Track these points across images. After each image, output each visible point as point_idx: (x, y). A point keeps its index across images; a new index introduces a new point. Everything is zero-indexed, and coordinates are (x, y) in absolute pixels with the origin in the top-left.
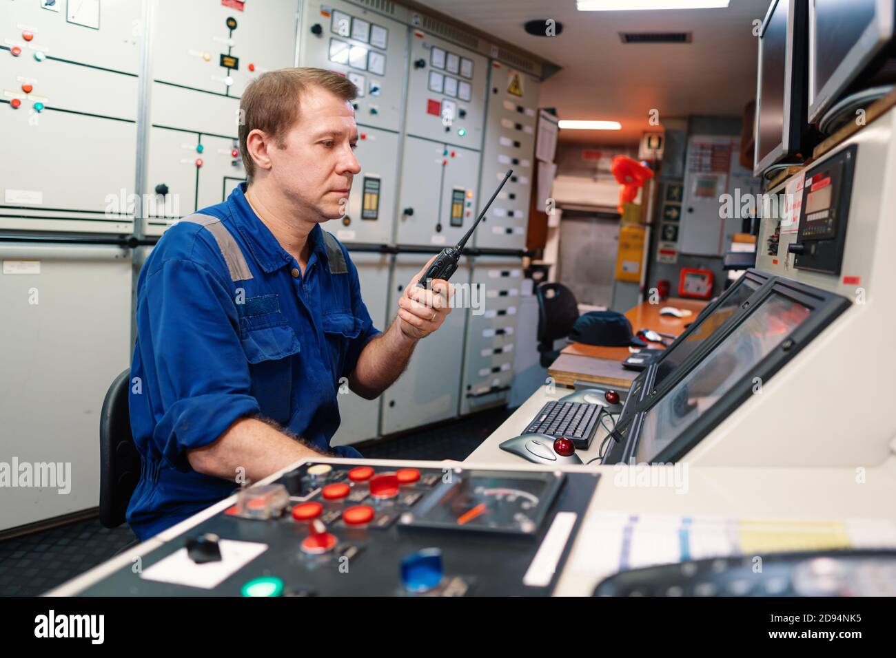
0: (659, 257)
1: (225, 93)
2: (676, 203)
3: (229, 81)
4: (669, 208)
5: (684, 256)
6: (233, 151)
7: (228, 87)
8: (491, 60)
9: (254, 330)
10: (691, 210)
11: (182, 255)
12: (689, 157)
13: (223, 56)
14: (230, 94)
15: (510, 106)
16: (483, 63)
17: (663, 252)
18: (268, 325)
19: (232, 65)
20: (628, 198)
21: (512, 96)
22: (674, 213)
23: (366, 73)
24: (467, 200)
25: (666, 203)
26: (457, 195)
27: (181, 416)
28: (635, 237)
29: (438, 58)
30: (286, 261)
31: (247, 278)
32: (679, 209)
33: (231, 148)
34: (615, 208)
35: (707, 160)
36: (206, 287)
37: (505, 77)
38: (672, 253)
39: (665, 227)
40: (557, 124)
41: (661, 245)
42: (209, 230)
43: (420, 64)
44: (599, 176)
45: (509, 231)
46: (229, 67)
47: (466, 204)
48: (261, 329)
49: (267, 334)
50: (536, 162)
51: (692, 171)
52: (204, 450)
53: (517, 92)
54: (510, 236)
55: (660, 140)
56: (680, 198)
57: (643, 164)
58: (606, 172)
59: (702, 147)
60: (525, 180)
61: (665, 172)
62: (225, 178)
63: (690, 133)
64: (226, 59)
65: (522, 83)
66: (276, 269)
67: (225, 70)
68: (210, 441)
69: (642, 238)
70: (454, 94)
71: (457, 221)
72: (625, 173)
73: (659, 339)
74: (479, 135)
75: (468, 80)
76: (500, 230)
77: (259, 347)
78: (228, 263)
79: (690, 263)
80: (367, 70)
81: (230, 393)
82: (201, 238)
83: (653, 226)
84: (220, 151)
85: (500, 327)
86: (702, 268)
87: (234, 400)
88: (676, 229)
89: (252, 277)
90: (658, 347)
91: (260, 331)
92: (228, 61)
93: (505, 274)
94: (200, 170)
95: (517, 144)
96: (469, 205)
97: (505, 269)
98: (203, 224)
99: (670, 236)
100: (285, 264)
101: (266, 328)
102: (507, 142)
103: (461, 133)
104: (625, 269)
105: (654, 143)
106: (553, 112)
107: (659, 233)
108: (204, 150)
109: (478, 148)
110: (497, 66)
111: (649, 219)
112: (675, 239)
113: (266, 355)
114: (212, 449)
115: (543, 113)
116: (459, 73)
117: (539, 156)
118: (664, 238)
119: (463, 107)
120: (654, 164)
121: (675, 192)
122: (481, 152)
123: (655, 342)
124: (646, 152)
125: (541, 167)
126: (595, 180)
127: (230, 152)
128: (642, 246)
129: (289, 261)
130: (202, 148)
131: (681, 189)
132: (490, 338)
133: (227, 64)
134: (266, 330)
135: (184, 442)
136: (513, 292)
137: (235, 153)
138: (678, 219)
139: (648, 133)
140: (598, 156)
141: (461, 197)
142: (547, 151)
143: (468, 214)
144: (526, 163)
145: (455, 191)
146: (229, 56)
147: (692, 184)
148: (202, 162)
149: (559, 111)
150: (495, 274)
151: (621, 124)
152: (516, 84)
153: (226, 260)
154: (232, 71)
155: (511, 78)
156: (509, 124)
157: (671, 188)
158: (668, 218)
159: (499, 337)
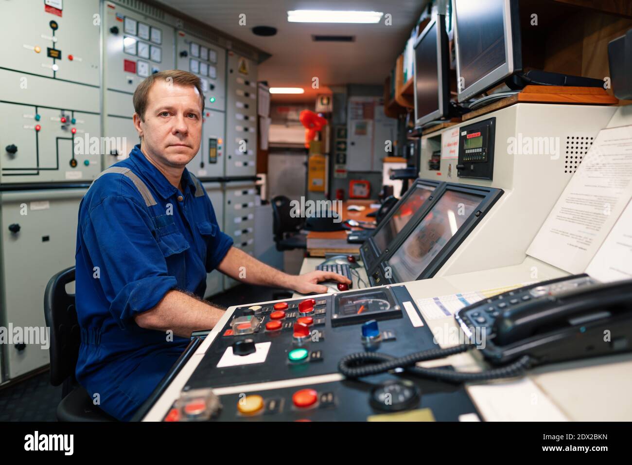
0: (336, 175)
1: (52, 76)
2: (343, 140)
3: (55, 67)
4: (339, 143)
5: (351, 173)
6: (62, 119)
7: (55, 72)
8: (227, 51)
9: (163, 236)
10: (353, 144)
11: (116, 193)
12: (349, 110)
13: (49, 49)
14: (57, 77)
15: (241, 81)
16: (222, 52)
17: (339, 171)
18: (169, 232)
19: (56, 56)
20: (311, 137)
21: (242, 75)
22: (343, 146)
23: (149, 61)
24: (219, 145)
25: (337, 140)
26: (213, 142)
27: (131, 293)
28: (319, 162)
29: (195, 50)
30: (174, 192)
31: (154, 204)
32: (345, 143)
33: (60, 116)
34: (303, 144)
35: (360, 112)
36: (134, 212)
37: (237, 62)
38: (343, 171)
39: (338, 155)
40: (269, 91)
41: (336, 167)
42: (127, 176)
43: (184, 54)
44: (290, 124)
45: (246, 164)
46: (55, 58)
47: (218, 148)
48: (166, 235)
49: (170, 238)
50: (259, 118)
51: (352, 119)
52: (148, 312)
53: (245, 71)
54: (246, 168)
55: (328, 99)
56: (346, 136)
57: (320, 115)
58: (293, 121)
59: (357, 104)
60: (253, 130)
61: (335, 120)
62: (58, 138)
63: (349, 94)
64: (52, 51)
65: (247, 66)
66: (168, 197)
67: (51, 60)
68: (152, 305)
69: (324, 163)
70: (206, 74)
71: (213, 160)
72: (309, 122)
73: (357, 224)
74: (223, 101)
75: (215, 65)
76: (239, 164)
77: (168, 247)
78: (143, 195)
79: (356, 177)
80: (150, 58)
81: (159, 275)
82: (125, 182)
83: (330, 154)
84: (52, 119)
85: (244, 228)
86: (363, 180)
87: (164, 280)
88: (345, 156)
89: (156, 204)
90: (357, 229)
91: (166, 237)
92: (53, 53)
93: (245, 193)
94: (39, 134)
95: (246, 106)
96: (220, 148)
97: (245, 190)
98: (122, 173)
99: (341, 161)
100: (173, 193)
101: (168, 234)
102: (240, 105)
103: (212, 100)
104: (315, 184)
105: (325, 101)
106: (266, 83)
107: (335, 159)
108: (41, 119)
109: (223, 109)
110: (231, 55)
111: (327, 150)
112: (344, 162)
113: (173, 251)
114: (155, 311)
115: (261, 85)
116: (208, 60)
117: (260, 113)
118: (338, 162)
119: (213, 82)
120: (327, 115)
121: (343, 133)
122: (225, 112)
123: (355, 226)
124: (321, 107)
125: (262, 121)
126: (288, 127)
127: (59, 119)
128: (324, 169)
129: (176, 191)
130: (39, 117)
131: (346, 131)
132: (239, 236)
133: (53, 55)
134: (169, 236)
135: (135, 309)
136: (251, 204)
137: (63, 120)
138: (345, 149)
139: (320, 96)
140: (288, 110)
141: (215, 143)
142: (264, 110)
143: (220, 154)
144: (253, 119)
145: (211, 140)
146: (54, 49)
147: (352, 127)
148: (40, 127)
149: (270, 83)
150: (239, 193)
151: (305, 90)
152: (244, 67)
153: (141, 193)
154: (57, 61)
155: (240, 63)
156: (241, 93)
157: (339, 131)
158: (339, 149)
159: (244, 235)
